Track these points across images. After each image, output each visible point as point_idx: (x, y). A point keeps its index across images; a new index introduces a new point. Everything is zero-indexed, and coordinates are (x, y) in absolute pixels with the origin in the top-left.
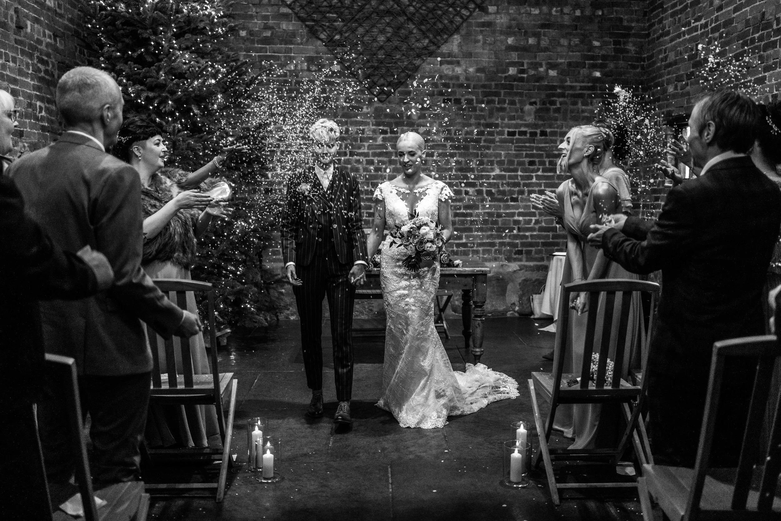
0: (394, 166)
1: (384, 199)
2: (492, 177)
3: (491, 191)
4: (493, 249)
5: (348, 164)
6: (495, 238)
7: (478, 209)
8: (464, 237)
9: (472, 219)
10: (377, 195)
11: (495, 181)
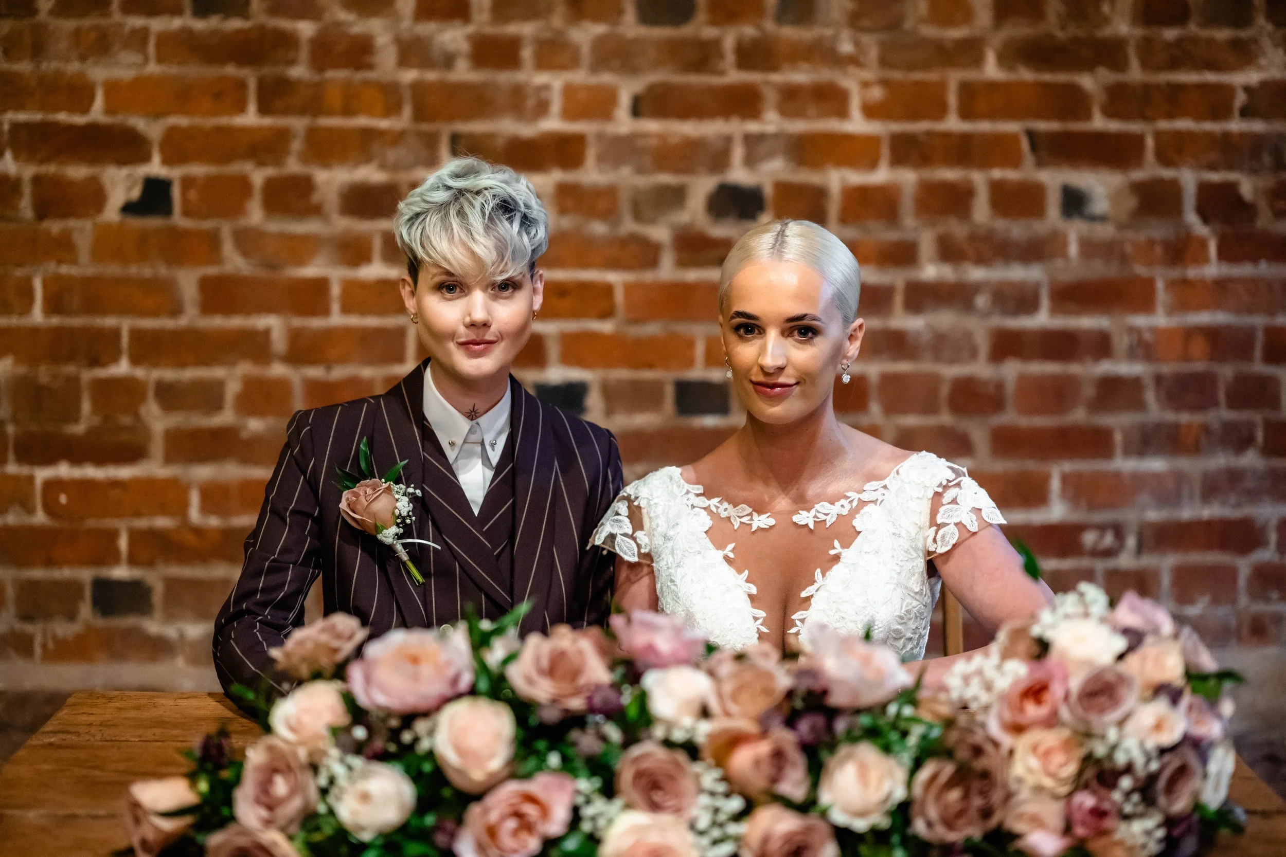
0: (599, 29)
1: (649, 556)
2: (1240, 99)
3: (1230, 189)
4: (1244, 566)
5: (301, 15)
6: (1254, 495)
7: (1146, 304)
8: (1055, 484)
9: (1105, 367)
10: (612, 537)
11: (1258, 126)
